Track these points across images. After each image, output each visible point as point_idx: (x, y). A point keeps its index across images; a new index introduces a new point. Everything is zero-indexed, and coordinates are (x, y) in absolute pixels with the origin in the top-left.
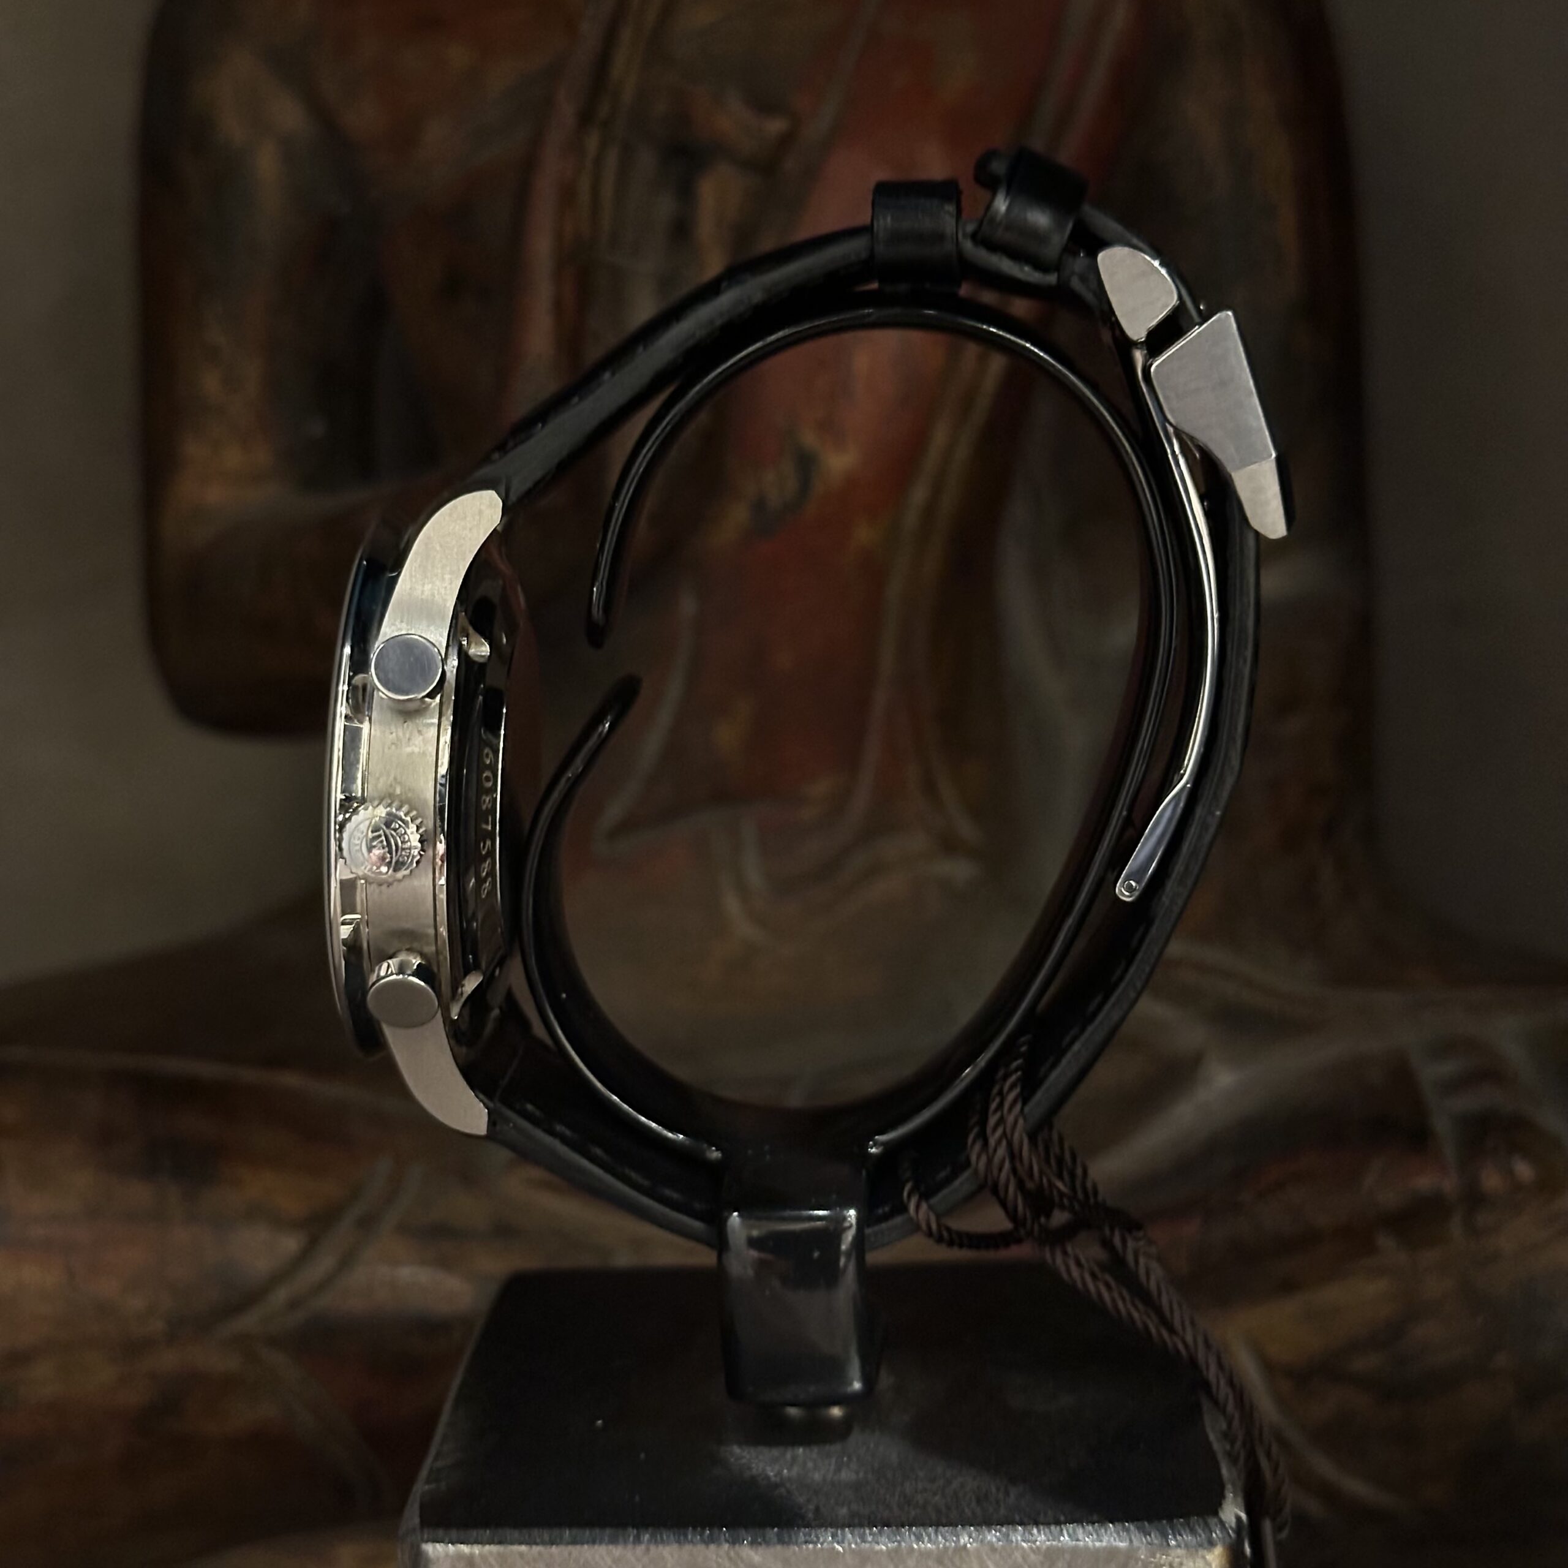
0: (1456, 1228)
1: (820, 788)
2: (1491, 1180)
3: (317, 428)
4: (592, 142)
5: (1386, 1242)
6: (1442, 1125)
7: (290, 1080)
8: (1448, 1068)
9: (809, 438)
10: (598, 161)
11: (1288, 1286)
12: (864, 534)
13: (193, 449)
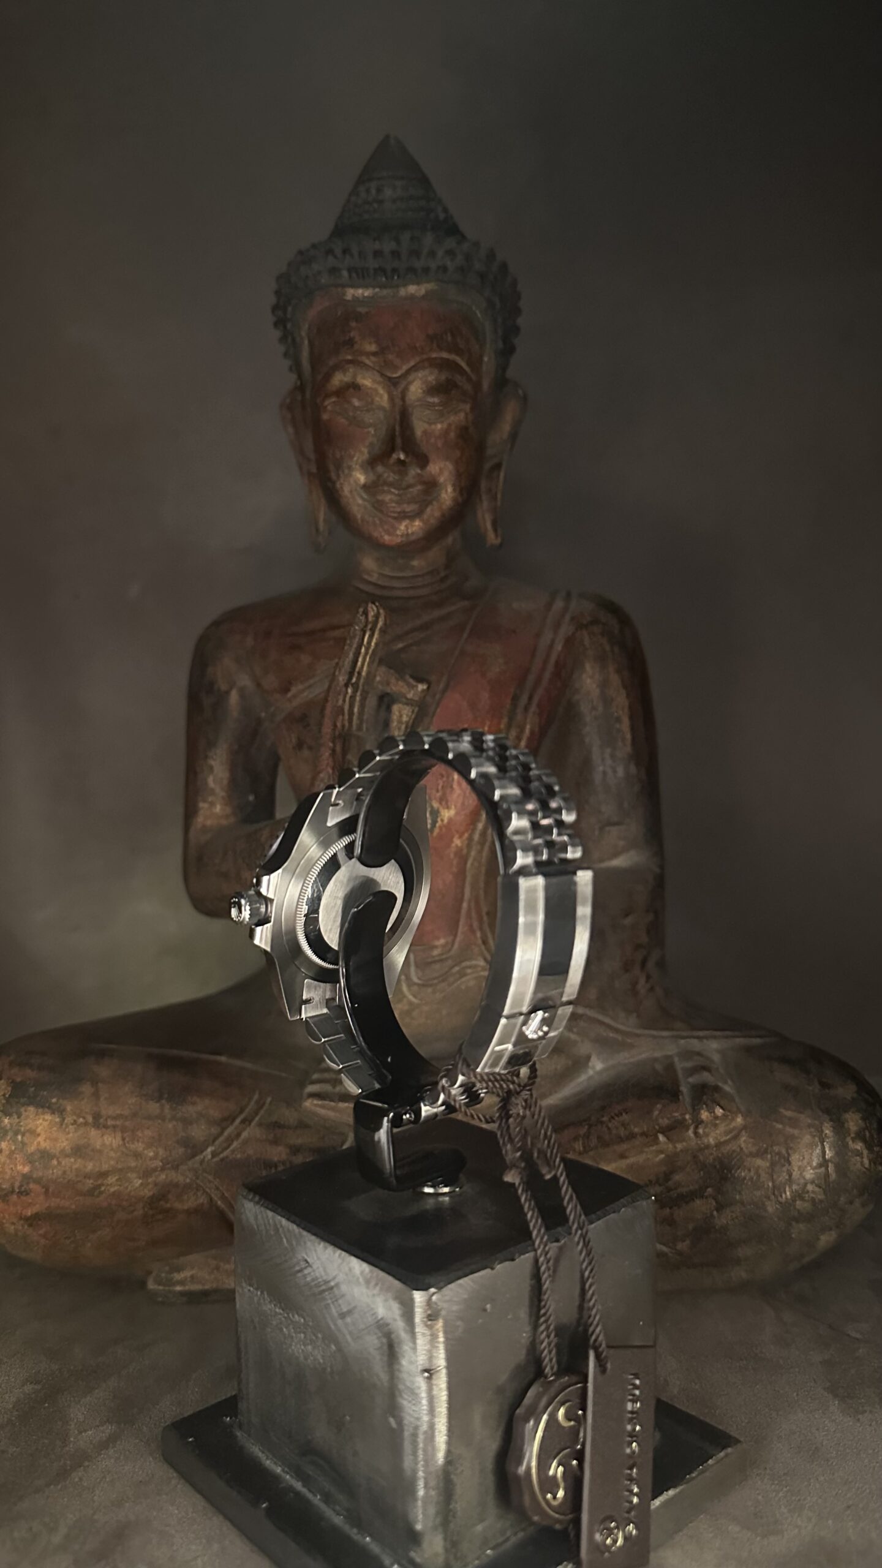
0: (691, 1133)
1: (442, 941)
2: (704, 1115)
3: (251, 798)
4: (350, 691)
5: (661, 1138)
6: (684, 1089)
7: (223, 1059)
8: (689, 1064)
9: (435, 805)
10: (353, 697)
11: (623, 1156)
12: (457, 842)
13: (202, 805)
